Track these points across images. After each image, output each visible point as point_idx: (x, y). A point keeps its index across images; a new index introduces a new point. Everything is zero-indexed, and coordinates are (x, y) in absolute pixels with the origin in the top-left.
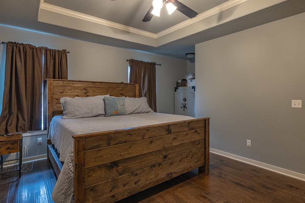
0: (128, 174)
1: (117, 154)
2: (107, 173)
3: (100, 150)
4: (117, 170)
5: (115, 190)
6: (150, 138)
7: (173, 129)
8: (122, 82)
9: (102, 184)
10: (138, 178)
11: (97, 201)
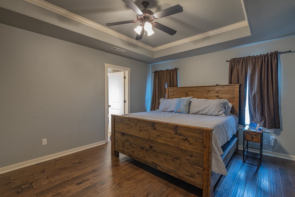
0: (129, 144)
2: (121, 136)
4: (124, 138)
6: (140, 127)
7: (156, 125)
8: (217, 85)
9: (119, 141)
10: (133, 149)
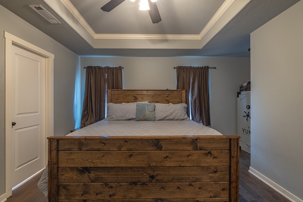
0: (101, 184)
1: (88, 160)
2: (79, 176)
3: (71, 153)
4: (88, 176)
5: (87, 195)
6: (130, 151)
8: (167, 89)
9: (73, 185)
10: (113, 191)
11: (69, 199)
